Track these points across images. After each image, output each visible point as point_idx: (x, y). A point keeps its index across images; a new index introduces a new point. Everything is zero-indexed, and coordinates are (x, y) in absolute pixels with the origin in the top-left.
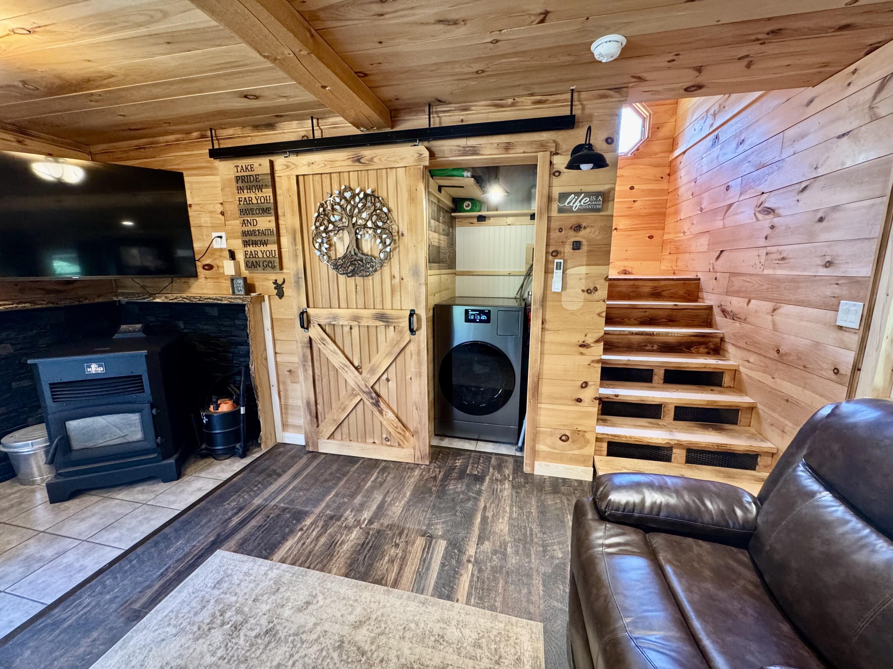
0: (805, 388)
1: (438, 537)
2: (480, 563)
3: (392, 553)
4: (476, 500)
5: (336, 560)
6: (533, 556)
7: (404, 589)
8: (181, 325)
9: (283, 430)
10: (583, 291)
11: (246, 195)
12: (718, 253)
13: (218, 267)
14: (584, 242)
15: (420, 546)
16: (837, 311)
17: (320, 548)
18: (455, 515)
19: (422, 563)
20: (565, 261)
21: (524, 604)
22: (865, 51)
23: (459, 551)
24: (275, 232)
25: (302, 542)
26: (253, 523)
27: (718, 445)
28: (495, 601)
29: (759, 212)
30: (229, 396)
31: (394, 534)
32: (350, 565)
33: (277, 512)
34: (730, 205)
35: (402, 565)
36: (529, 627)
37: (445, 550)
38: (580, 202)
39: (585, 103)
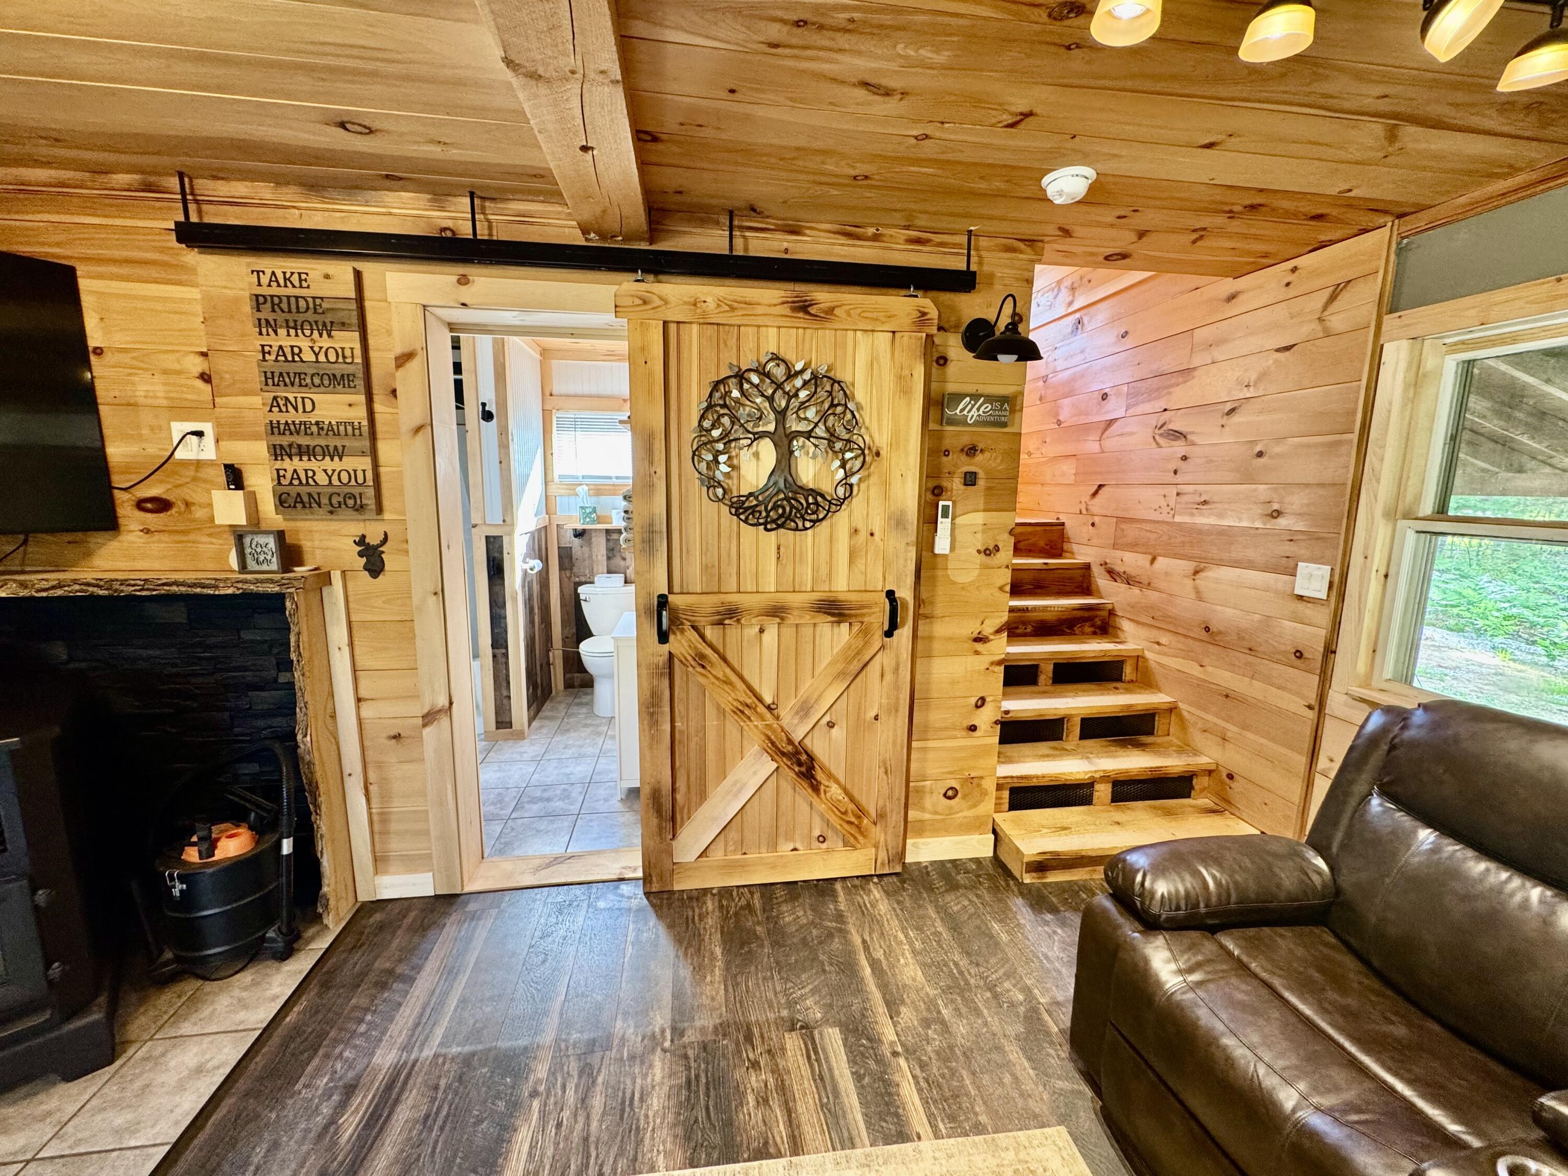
0: (1252, 678)
1: (818, 1024)
2: (915, 1051)
3: (755, 1085)
4: (843, 933)
5: (653, 1139)
6: (985, 1011)
7: (817, 1151)
8: (60, 651)
9: (376, 872)
10: (979, 552)
11: (283, 339)
12: (1095, 487)
13: (187, 504)
14: (981, 474)
15: (799, 1053)
16: (1294, 575)
17: (601, 1121)
18: (824, 971)
19: (820, 1085)
20: (954, 503)
21: (1020, 1103)
22: (1310, 248)
23: (870, 1039)
24: (365, 430)
25: (552, 1124)
26: (404, 1114)
27: (1152, 770)
28: (976, 1114)
29: (1161, 435)
30: (237, 816)
31: (737, 1044)
32: (688, 1137)
33: (452, 1069)
34: (1111, 423)
35: (786, 1103)
36: (1049, 1142)
37: (845, 1046)
38: (978, 410)
39: (983, 253)
